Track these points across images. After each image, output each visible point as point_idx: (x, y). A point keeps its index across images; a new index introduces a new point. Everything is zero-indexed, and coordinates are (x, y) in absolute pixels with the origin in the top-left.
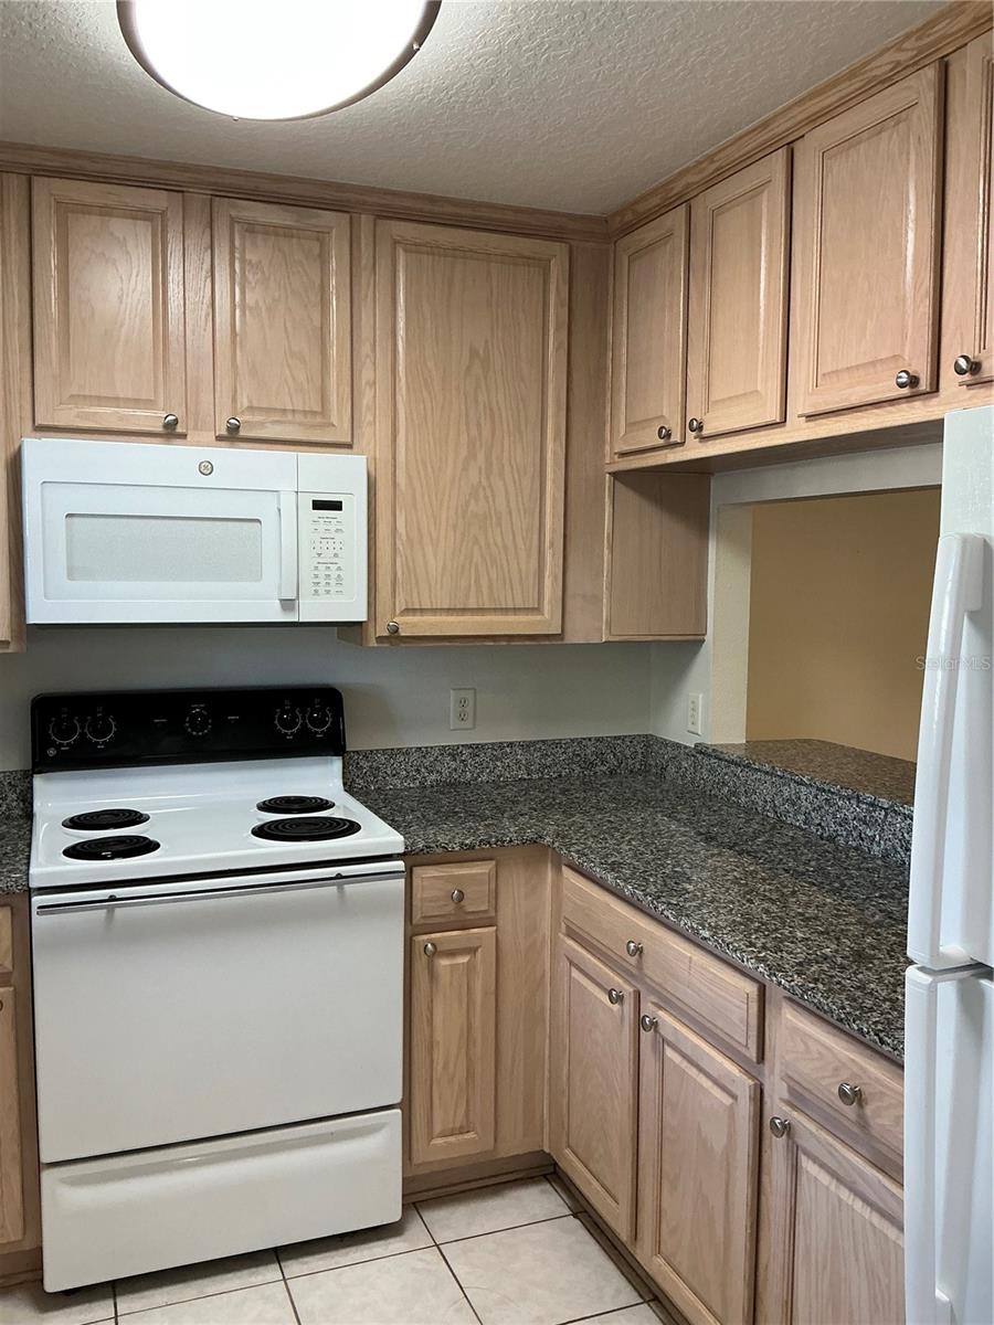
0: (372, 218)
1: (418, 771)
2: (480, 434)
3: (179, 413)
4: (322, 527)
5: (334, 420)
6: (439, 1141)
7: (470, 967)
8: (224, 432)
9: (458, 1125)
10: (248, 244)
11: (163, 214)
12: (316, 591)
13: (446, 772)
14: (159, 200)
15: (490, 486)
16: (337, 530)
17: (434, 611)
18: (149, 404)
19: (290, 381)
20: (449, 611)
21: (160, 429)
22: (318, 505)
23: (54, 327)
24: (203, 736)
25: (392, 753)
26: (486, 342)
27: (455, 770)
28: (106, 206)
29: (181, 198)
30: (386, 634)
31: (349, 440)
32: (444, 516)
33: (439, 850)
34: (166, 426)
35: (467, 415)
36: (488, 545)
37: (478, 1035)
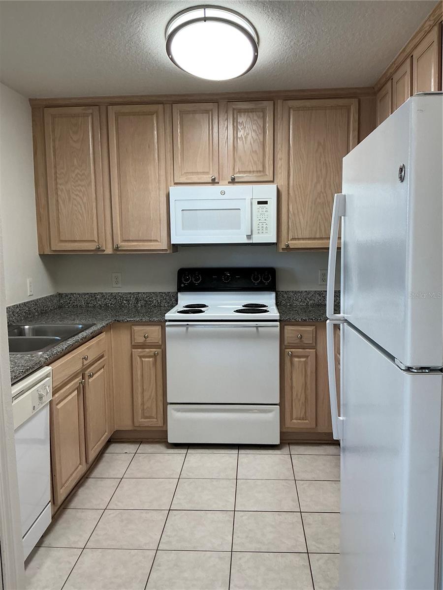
0: (282, 101)
1: (305, 299)
2: (322, 174)
3: (216, 176)
4: (260, 210)
5: (267, 173)
6: (295, 421)
7: (306, 363)
8: (230, 180)
9: (301, 416)
10: (238, 116)
11: (212, 110)
12: (259, 232)
13: (316, 301)
14: (209, 106)
15: (325, 192)
16: (266, 211)
17: (303, 239)
18: (207, 173)
19: (252, 161)
20: (309, 239)
21: (211, 181)
22: (259, 203)
23: (180, 152)
24: (228, 282)
25: (296, 293)
26: (324, 140)
27: (320, 300)
28: (194, 111)
29: (217, 105)
30: (285, 247)
31: (272, 179)
32: (307, 205)
33: (293, 320)
34: (212, 180)
35: (316, 167)
36: (324, 214)
37: (309, 386)
